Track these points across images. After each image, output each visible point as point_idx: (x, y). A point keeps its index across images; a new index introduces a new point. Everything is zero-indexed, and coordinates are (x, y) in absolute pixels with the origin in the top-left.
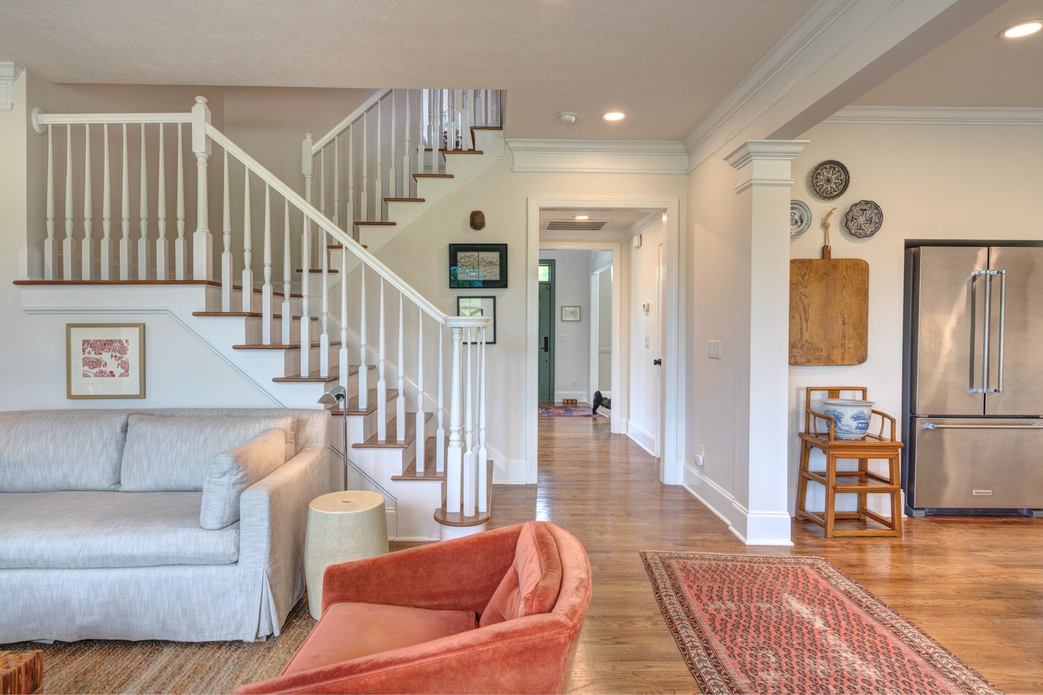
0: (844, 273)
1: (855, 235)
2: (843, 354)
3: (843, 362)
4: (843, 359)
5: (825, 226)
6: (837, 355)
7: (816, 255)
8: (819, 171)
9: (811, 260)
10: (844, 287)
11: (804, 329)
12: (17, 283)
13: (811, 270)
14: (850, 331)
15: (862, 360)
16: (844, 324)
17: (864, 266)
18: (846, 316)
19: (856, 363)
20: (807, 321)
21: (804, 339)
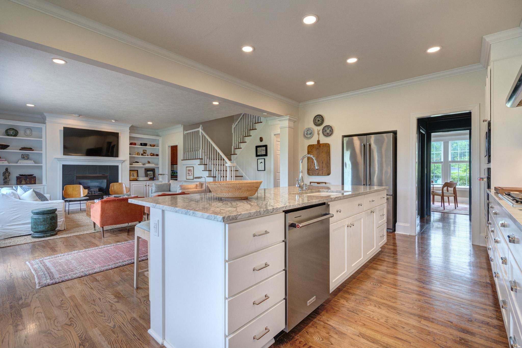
0: (322, 148)
1: (326, 136)
2: (323, 172)
3: (322, 175)
4: (322, 174)
5: (319, 134)
6: (321, 172)
7: (316, 143)
8: (316, 118)
9: (314, 145)
10: (322, 152)
11: (312, 165)
12: (182, 160)
13: (314, 148)
14: (324, 165)
15: (329, 174)
16: (322, 163)
17: (328, 145)
18: (323, 161)
19: (327, 175)
20: (312, 163)
21: (312, 168)
